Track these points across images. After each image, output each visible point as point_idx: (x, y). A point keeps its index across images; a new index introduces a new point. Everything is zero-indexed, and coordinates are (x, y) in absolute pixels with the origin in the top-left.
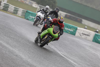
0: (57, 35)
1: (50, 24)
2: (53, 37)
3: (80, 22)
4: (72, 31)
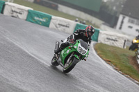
4: (45, 21)
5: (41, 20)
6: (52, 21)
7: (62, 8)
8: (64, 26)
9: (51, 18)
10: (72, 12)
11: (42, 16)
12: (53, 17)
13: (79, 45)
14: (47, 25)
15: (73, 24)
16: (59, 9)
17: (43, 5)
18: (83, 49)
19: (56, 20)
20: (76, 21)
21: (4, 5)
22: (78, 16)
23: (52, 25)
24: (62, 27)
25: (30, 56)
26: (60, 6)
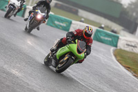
0: (82, 55)
1: (72, 37)
2: (76, 58)
3: (76, 13)
4: (65, 25)
5: (61, 24)
6: (72, 25)
7: (82, 13)
9: (71, 23)
10: (92, 17)
11: (62, 21)
12: (73, 22)
16: (79, 14)
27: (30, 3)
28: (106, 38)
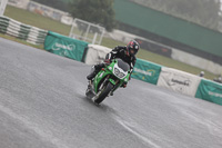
4: (150, 74)
5: (144, 72)
6: (162, 74)
7: (178, 54)
8: (180, 83)
9: (160, 70)
10: (194, 60)
11: (146, 67)
12: (164, 69)
13: (116, 65)
14: (153, 81)
15: (195, 79)
16: (174, 56)
17: (148, 49)
18: (121, 71)
19: (168, 73)
20: (201, 75)
21: (86, 49)
22: (203, 67)
23: (161, 81)
24: (178, 85)
25: (127, 131)
26: (174, 50)
27: (94, 40)
28: (217, 95)
